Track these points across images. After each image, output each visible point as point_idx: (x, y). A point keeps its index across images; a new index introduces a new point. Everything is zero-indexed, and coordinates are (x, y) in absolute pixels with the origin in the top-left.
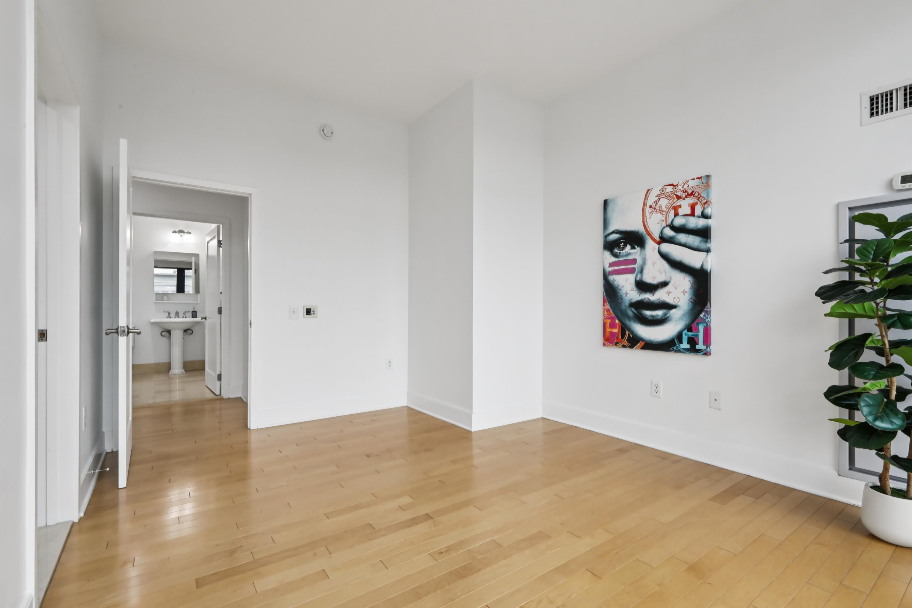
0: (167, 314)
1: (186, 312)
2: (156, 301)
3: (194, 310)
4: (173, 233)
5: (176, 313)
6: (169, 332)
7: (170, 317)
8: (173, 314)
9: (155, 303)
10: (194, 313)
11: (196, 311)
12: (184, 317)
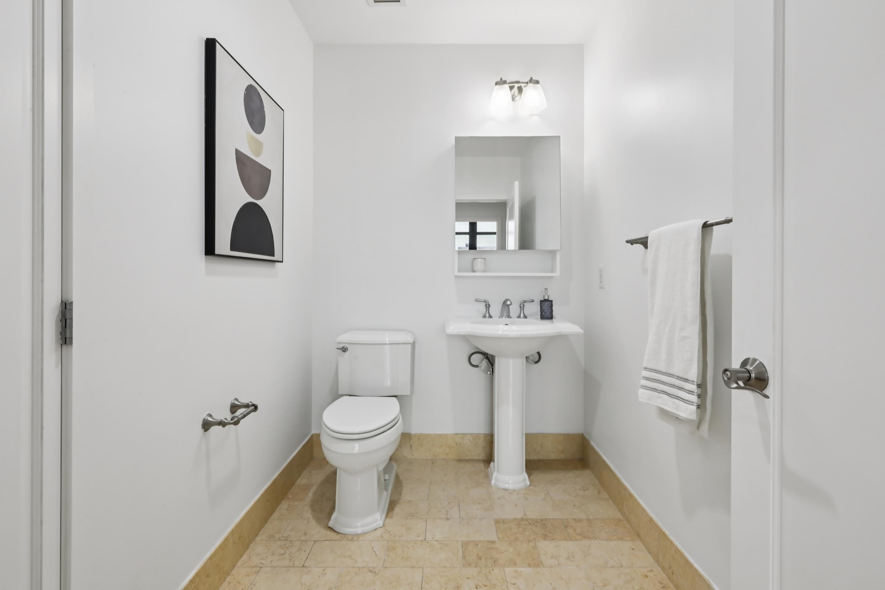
0: (482, 307)
1: (525, 302)
2: (459, 271)
3: (546, 298)
4: (497, 86)
5: (505, 302)
6: (490, 359)
7: (490, 317)
8: (496, 309)
9: (456, 277)
10: (546, 303)
11: (550, 299)
12: (522, 315)
